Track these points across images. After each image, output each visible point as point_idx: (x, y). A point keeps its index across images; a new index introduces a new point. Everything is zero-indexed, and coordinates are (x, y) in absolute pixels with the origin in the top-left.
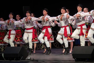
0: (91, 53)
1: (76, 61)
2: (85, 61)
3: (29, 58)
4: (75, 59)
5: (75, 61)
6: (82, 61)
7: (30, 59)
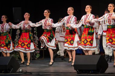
0: (96, 63)
1: (78, 73)
2: (89, 73)
3: (21, 70)
4: (77, 70)
5: (76, 73)
6: (85, 73)
7: (22, 72)
